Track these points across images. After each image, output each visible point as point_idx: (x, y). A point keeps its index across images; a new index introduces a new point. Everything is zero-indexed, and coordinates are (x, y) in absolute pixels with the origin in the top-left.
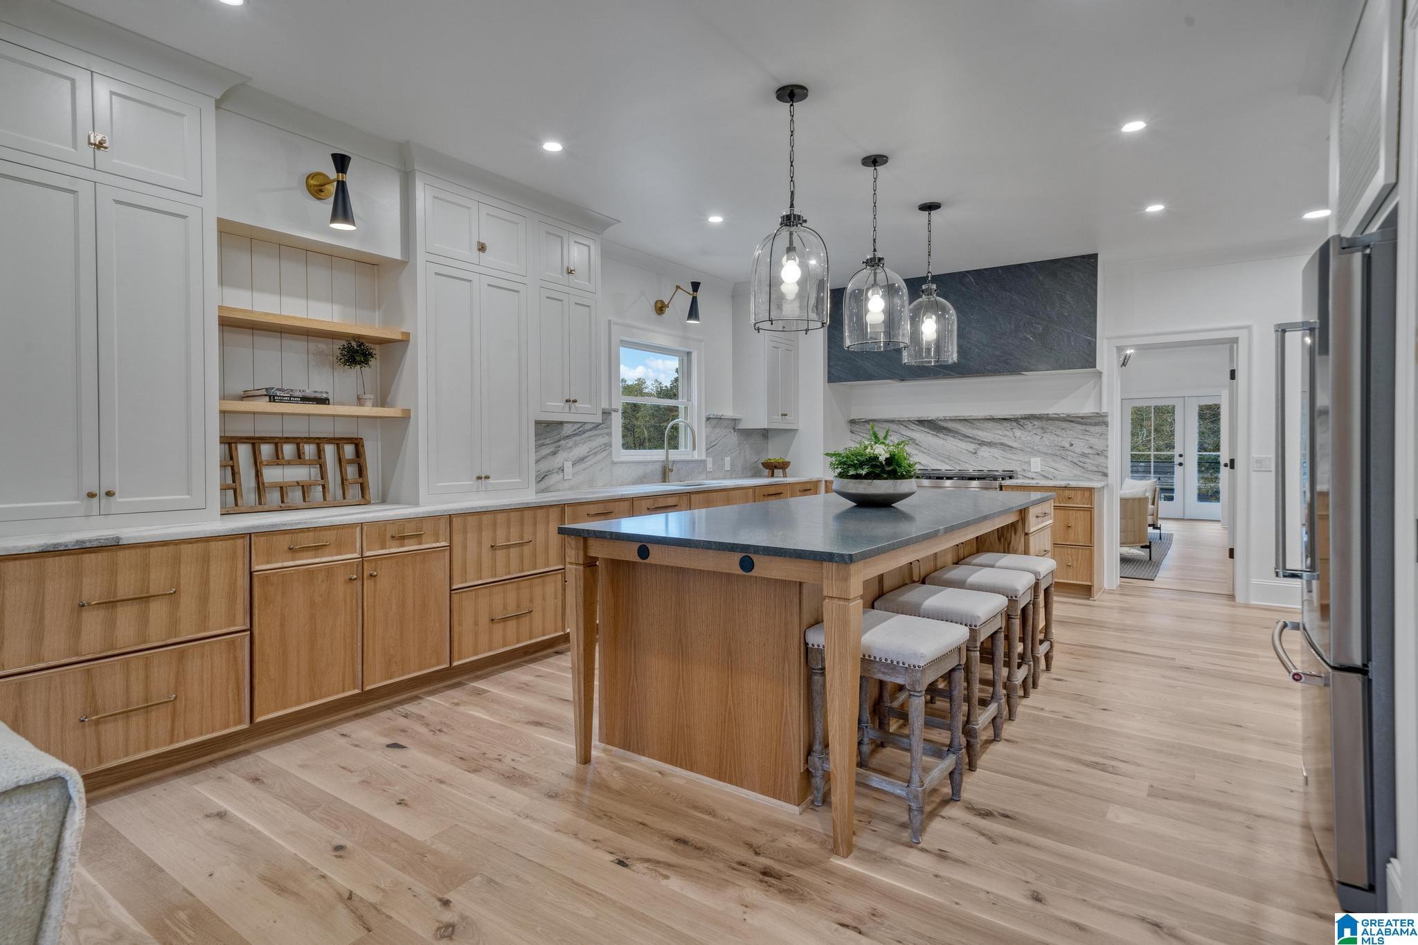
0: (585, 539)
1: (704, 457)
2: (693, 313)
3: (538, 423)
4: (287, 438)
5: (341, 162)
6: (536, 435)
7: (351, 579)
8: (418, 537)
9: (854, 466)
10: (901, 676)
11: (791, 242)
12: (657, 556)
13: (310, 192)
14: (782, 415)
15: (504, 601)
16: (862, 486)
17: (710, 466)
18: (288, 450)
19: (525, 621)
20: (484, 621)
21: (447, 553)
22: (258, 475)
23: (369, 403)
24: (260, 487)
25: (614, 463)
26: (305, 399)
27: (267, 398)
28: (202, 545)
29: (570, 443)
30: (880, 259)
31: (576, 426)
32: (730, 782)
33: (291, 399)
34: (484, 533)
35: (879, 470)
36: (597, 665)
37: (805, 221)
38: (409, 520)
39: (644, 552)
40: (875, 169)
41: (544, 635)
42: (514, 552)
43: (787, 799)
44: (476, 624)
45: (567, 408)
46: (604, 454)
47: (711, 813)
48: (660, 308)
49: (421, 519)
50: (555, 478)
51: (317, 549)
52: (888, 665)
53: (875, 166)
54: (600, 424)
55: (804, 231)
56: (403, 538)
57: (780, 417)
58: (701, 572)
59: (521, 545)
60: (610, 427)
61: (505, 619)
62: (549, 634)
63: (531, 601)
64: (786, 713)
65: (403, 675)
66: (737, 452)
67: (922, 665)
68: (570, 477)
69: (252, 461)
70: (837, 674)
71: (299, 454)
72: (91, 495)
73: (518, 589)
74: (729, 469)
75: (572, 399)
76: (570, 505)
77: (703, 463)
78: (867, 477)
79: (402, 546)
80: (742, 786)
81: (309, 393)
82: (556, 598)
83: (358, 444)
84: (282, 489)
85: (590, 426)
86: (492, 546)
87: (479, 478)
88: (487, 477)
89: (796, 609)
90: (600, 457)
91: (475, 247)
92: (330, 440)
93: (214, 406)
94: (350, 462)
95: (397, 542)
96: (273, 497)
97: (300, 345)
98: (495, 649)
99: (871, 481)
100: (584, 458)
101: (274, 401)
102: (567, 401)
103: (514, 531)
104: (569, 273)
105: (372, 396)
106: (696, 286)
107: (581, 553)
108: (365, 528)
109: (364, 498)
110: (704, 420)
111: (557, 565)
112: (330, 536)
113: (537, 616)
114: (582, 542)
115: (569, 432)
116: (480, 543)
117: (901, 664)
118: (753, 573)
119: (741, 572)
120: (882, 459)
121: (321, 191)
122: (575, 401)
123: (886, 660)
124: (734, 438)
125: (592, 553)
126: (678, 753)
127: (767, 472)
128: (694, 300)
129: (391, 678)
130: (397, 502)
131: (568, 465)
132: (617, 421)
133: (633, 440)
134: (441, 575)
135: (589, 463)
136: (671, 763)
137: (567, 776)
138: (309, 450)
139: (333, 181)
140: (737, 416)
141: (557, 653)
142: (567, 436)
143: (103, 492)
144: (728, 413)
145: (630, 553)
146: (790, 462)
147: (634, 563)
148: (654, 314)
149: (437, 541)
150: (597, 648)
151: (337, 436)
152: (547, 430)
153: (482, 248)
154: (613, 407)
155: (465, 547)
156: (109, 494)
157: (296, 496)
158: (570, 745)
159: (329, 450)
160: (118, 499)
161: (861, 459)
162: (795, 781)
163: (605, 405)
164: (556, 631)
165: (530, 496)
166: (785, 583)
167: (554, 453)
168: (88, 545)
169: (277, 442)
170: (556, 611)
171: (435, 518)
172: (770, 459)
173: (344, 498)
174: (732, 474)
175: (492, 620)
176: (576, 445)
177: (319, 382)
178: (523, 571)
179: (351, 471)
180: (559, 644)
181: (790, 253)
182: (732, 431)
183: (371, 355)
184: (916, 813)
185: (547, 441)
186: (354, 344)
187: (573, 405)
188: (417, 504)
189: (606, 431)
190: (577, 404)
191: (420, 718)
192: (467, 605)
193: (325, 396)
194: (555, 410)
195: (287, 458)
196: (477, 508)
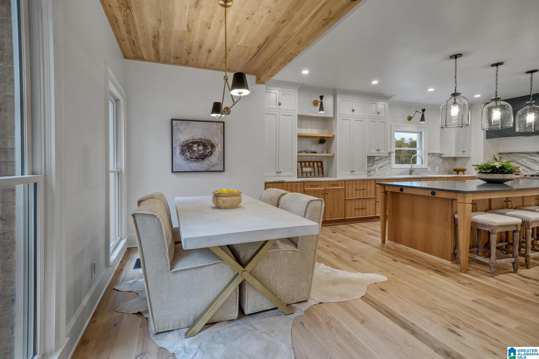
0: (384, 186)
1: (427, 167)
2: (423, 119)
3: (368, 156)
4: (307, 161)
5: (322, 97)
6: (368, 160)
7: (323, 194)
8: (337, 185)
9: (485, 169)
10: (488, 228)
11: (455, 101)
12: (405, 191)
13: (314, 105)
14: (463, 152)
15: (359, 204)
16: (488, 176)
17: (429, 170)
18: (307, 164)
19: (364, 210)
20: (353, 208)
21: (344, 190)
22: (302, 169)
23: (325, 153)
24: (302, 172)
25: (392, 168)
26: (312, 152)
27: (305, 152)
28: (296, 183)
29: (377, 162)
30: (499, 98)
31: (379, 157)
32: (428, 253)
33: (309, 152)
34: (353, 186)
35: (496, 171)
36: (387, 225)
37: (461, 94)
38: (335, 181)
39: (401, 190)
40: (497, 67)
41: (370, 215)
42: (361, 191)
43: (447, 259)
44: (351, 209)
45: (377, 153)
46: (389, 165)
47: (422, 258)
48: (410, 119)
49: (338, 181)
50: (372, 173)
51: (316, 186)
52: (483, 225)
53: (497, 66)
54: (387, 157)
55: (460, 97)
56: (334, 185)
57: (462, 152)
58: (420, 195)
59: (363, 190)
60: (391, 157)
61: (359, 209)
62: (371, 215)
63: (366, 205)
64: (447, 236)
65: (334, 218)
66: (442, 165)
67: (495, 225)
68: (377, 172)
69: (300, 166)
70: (462, 223)
71: (309, 165)
72: (278, 172)
73: (362, 201)
74: (438, 171)
75: (379, 149)
76: (378, 180)
77: (426, 169)
78: (489, 173)
79: (334, 187)
80: (432, 255)
81: (313, 151)
82: (373, 205)
83: (321, 162)
84: (306, 173)
85: (384, 157)
86: (356, 189)
87: (352, 171)
88: (354, 171)
89: (451, 207)
90: (387, 166)
91: (351, 111)
92: (316, 162)
93: (296, 154)
94: (320, 167)
95: (332, 186)
96: (305, 174)
97: (310, 140)
98: (356, 216)
99: (492, 174)
100: (382, 167)
101: (306, 153)
102: (377, 150)
103: (362, 186)
104: (378, 113)
105: (325, 151)
106: (424, 110)
107: (383, 190)
108: (326, 182)
109: (323, 176)
110: (427, 154)
111: (374, 196)
112: (319, 183)
113: (368, 209)
114: (383, 187)
115: (377, 159)
116: (352, 188)
117: (487, 225)
118: (435, 196)
119: (431, 195)
120: (498, 167)
121: (316, 104)
122: (380, 150)
123: (482, 223)
124: (440, 161)
125: (386, 190)
126: (412, 244)
127: (455, 172)
128: (423, 115)
129: (331, 218)
130: (330, 177)
131: (377, 169)
132: (393, 155)
133: (399, 160)
134: (343, 195)
135: (383, 169)
136: (409, 247)
137: (379, 245)
138: (311, 164)
139: (320, 102)
140: (441, 153)
141: (373, 221)
142: (376, 160)
143: (279, 172)
144: (438, 151)
145: (398, 190)
146: (466, 169)
147: (399, 193)
148: (407, 121)
149: (342, 187)
150: (387, 222)
151: (317, 161)
152: (371, 159)
153: (353, 111)
154: (392, 151)
155: (349, 189)
156: (280, 172)
157: (309, 174)
158: (379, 240)
159: (315, 164)
160: (281, 173)
161: (488, 167)
162: (450, 255)
163: (389, 151)
164: (373, 215)
165: (365, 177)
166: (447, 199)
167: (372, 165)
168: (279, 182)
169: (305, 162)
170: (373, 209)
171: (341, 181)
172: (457, 168)
173: (319, 175)
174: (439, 172)
175: (355, 209)
176: (379, 163)
177: (314, 148)
178: (364, 197)
179: (320, 169)
180: (374, 219)
181: (454, 105)
182: (439, 158)
183: (325, 141)
184: (493, 268)
185: (370, 162)
186: (322, 138)
187: (379, 151)
188: (336, 178)
189: (390, 158)
190: (380, 151)
191: (338, 228)
192: (349, 204)
193: (316, 151)
194: (373, 152)
195: (307, 166)
196: (352, 179)
